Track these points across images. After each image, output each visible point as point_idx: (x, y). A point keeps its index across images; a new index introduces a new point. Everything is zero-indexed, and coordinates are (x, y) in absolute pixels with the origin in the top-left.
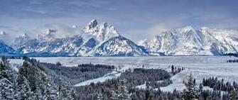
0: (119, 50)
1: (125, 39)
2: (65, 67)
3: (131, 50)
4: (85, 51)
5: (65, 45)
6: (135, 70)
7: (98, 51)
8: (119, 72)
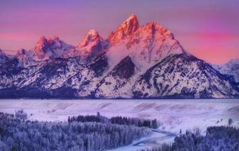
0: (183, 84)
1: (193, 59)
2: (35, 123)
3: (206, 84)
4: (112, 87)
5: (72, 73)
6: (210, 130)
7: (139, 87)
8: (171, 135)
